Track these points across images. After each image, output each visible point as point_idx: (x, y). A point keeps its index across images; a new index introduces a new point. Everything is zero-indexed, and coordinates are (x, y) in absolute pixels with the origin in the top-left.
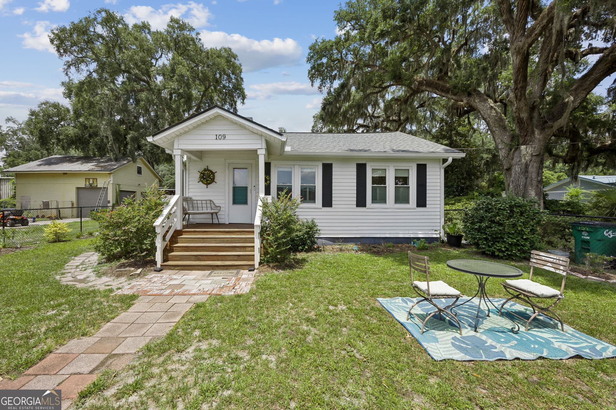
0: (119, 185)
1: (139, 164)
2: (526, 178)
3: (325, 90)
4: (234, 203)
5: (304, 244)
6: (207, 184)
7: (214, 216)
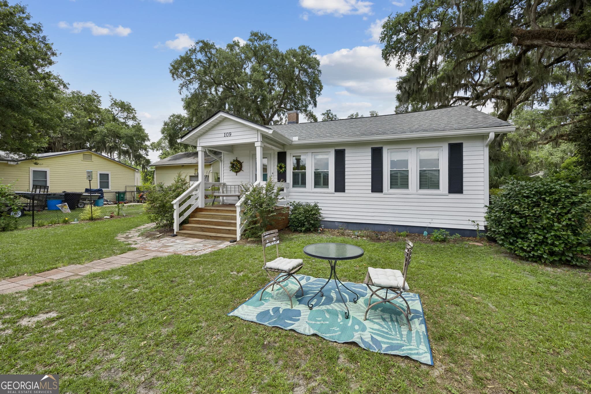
3: (404, 67)
6: (237, 172)
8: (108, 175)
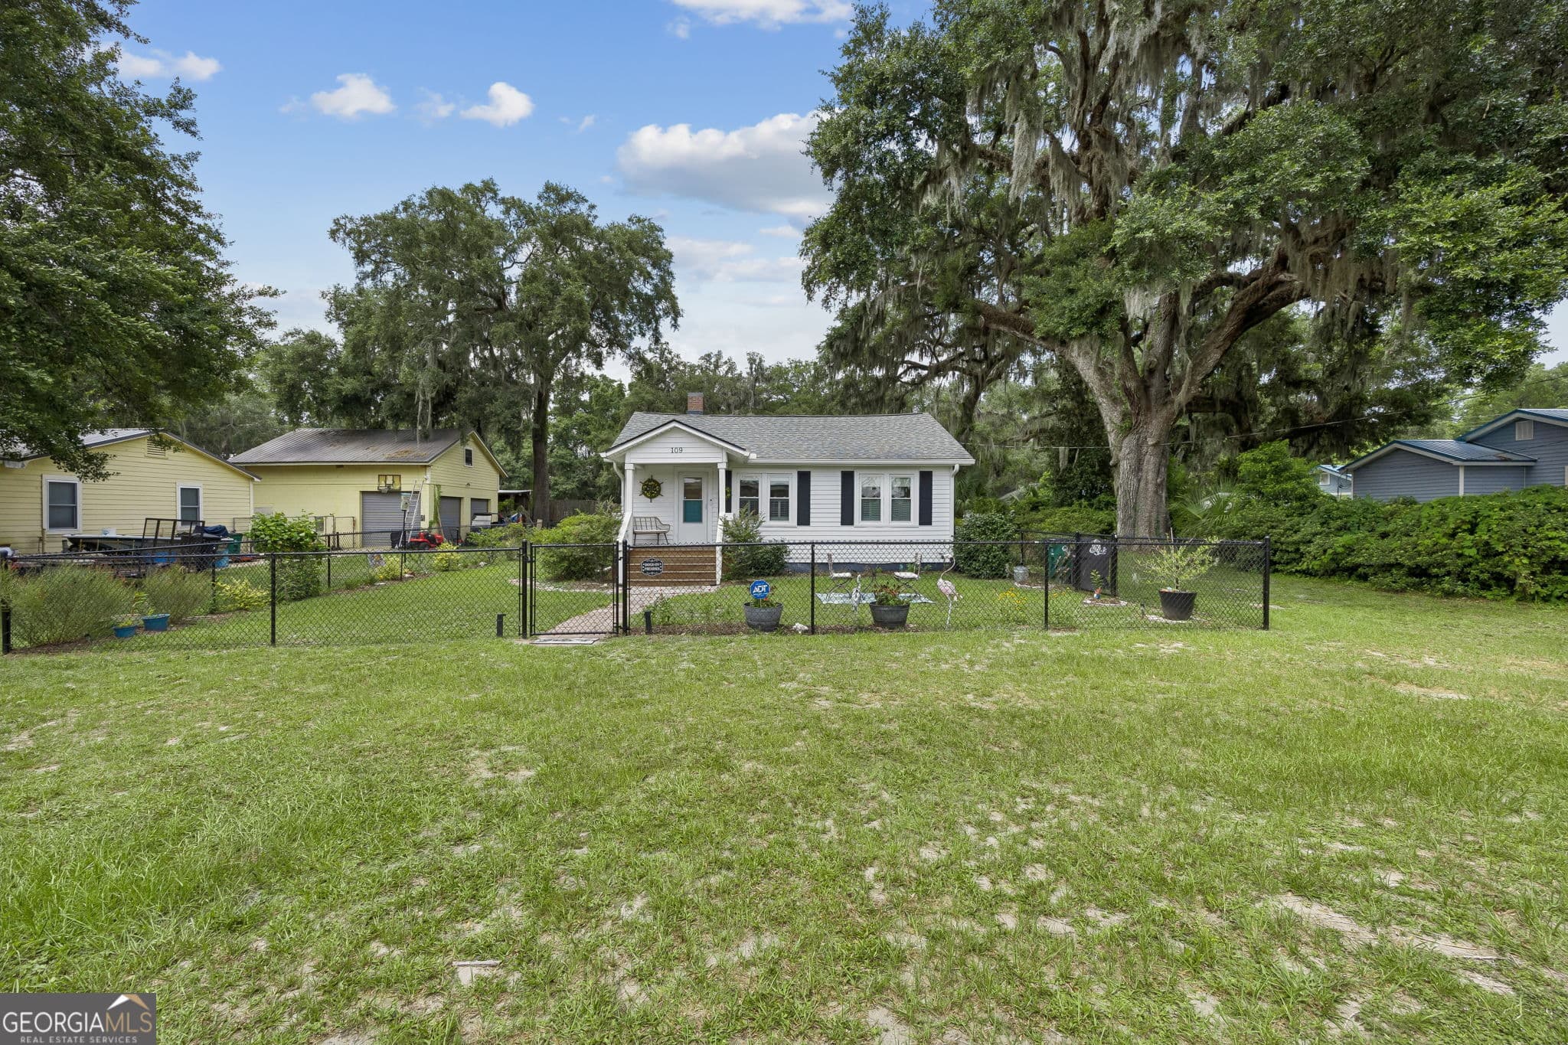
0: (439, 486)
1: (471, 446)
2: (1139, 481)
3: (836, 307)
4: (686, 520)
5: (771, 566)
6: (651, 498)
7: (662, 537)
8: (197, 490)
